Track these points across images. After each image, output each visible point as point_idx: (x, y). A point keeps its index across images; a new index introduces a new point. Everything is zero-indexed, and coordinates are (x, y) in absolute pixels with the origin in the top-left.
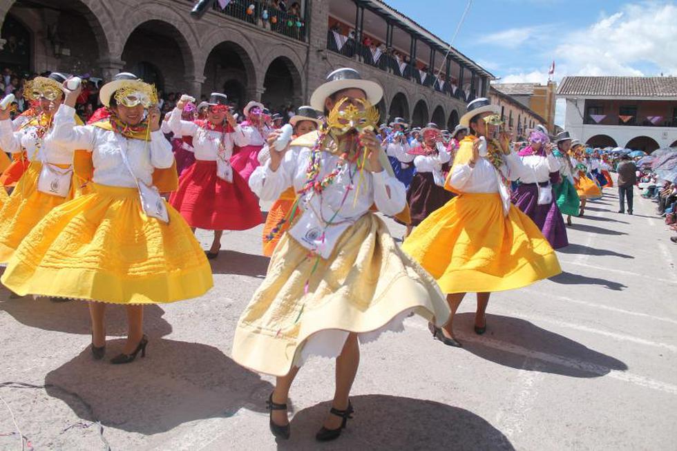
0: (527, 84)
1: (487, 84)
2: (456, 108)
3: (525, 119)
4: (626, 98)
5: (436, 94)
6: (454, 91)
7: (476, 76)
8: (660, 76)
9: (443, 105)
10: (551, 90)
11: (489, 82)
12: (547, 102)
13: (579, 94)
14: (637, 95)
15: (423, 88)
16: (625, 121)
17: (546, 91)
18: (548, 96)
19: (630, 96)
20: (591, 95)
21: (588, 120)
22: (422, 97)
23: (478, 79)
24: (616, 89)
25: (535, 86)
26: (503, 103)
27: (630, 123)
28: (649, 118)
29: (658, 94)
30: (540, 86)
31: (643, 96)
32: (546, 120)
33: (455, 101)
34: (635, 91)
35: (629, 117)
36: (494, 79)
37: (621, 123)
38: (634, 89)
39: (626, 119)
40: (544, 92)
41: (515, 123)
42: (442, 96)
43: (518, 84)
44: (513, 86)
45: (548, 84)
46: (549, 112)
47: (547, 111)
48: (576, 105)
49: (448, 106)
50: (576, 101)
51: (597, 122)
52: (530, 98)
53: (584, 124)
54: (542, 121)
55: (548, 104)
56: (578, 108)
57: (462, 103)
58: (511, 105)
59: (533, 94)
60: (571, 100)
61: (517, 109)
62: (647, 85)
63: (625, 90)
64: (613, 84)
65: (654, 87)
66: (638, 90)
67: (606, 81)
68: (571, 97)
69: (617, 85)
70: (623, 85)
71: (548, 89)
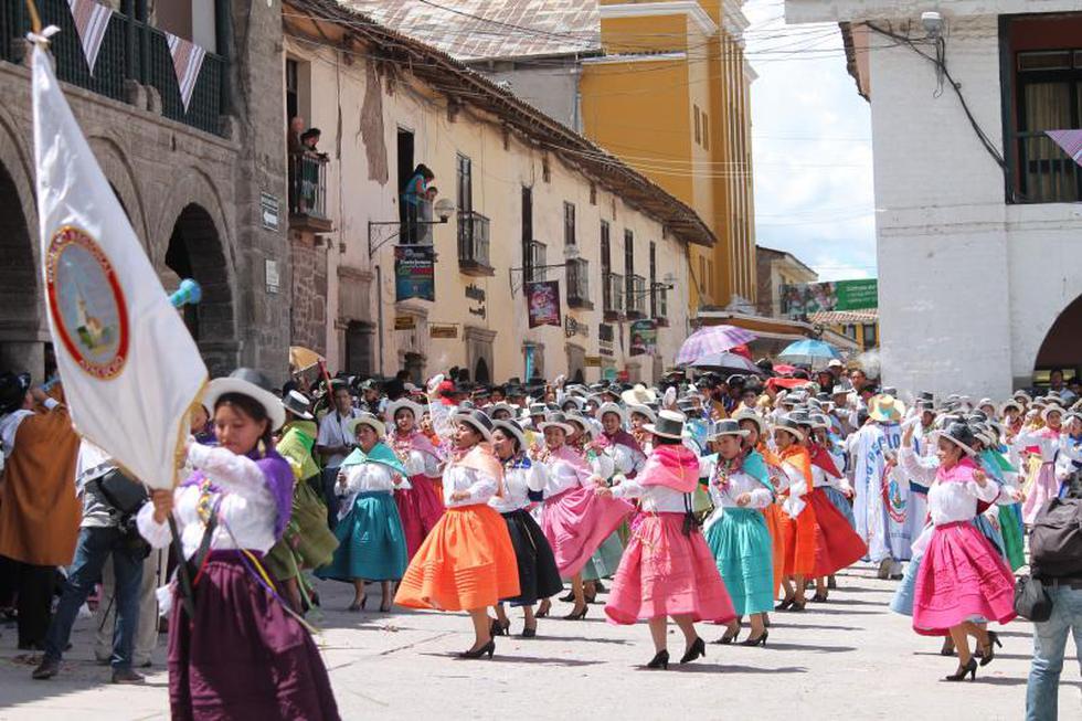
3: (570, 212)
12: (698, 95)
26: (399, 110)
32: (702, 206)
41: (503, 247)
48: (941, 65)
50: (935, 33)
52: (582, 79)
53: (1009, 200)
54: (682, 227)
55: (704, 108)
56: (957, 87)
57: (152, 131)
58: (458, 117)
59: (600, 54)
60: (900, 34)
61: (506, 147)
68: (900, 9)
71: (692, 8)
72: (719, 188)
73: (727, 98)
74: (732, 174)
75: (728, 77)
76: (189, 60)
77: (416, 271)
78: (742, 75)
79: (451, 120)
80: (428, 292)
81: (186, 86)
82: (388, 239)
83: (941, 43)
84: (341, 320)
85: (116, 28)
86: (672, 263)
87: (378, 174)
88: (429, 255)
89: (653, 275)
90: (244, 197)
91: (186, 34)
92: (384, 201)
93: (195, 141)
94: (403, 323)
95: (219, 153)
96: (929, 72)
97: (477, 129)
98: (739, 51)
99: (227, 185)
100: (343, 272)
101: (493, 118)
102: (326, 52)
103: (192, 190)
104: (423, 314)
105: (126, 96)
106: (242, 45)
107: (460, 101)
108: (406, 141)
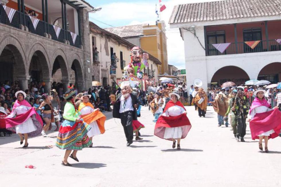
0: (136, 26)
1: (85, 18)
2: (41, 49)
4: (249, 20)
6: (35, 25)
7: (68, 7)
9: (17, 45)
10: (161, 29)
11: (87, 17)
13: (197, 21)
14: (261, 16)
16: (252, 47)
17: (155, 30)
18: (158, 36)
19: (254, 17)
20: (210, 20)
21: (210, 51)
23: (72, 11)
24: (237, 12)
25: (144, 27)
26: (110, 44)
27: (258, 49)
28: (279, 40)
30: (149, 26)
31: (268, 16)
32: (159, 59)
33: (38, 38)
34: (258, 12)
35: (256, 43)
36: (93, 10)
37: (248, 50)
38: (257, 10)
39: (254, 44)
40: (153, 32)
42: (13, 30)
43: (126, 27)
45: (157, 24)
46: (162, 52)
48: (195, 34)
49: (27, 46)
50: (194, 29)
51: (222, 51)
52: (140, 39)
53: (206, 55)
54: (156, 62)
55: (159, 44)
56: (197, 38)
57: (69, 48)
58: (120, 45)
59: (143, 35)
60: (188, 30)
61: (128, 50)
62: (268, 5)
63: (247, 12)
64: (231, 8)
65: (277, 6)
66: (261, 10)
67: (223, 5)
68: (188, 25)
69: (236, 8)
70: (242, 7)
71: (157, 28)
72: (162, 55)
73: (163, 42)
74: (164, 53)
75: (163, 39)
76: (74, 36)
77: (113, 69)
78: (165, 38)
79: (119, 46)
80: (115, 72)
81: (74, 40)
82: (109, 64)
83: (195, 31)
84: (102, 77)
85: (62, 31)
86: (155, 67)
87: (107, 54)
88: (116, 67)
89: (152, 69)
90: (84, 58)
91: (74, 32)
92: (108, 59)
93: (76, 49)
94: (112, 78)
95: (80, 50)
96: (193, 35)
97: (123, 47)
98: (164, 34)
99: (81, 56)
100: (102, 70)
101: (126, 45)
102: (98, 35)
103: (75, 57)
104: (115, 76)
105: (64, 42)
106: (83, 34)
107: (120, 43)
108: (112, 49)
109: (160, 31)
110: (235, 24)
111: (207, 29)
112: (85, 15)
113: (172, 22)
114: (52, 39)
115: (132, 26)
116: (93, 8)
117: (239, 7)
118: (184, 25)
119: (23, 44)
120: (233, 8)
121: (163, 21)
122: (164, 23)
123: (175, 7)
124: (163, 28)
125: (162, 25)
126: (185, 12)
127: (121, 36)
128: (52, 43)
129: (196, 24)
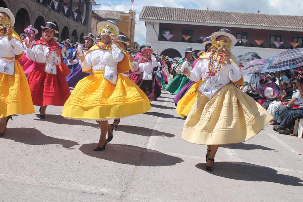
0: (115, 11)
1: (90, 9)
2: (67, 25)
4: (186, 23)
5: (52, 12)
6: (66, 12)
7: (82, 1)
8: (207, 9)
10: (132, 16)
11: (91, 8)
12: (129, 25)
14: (194, 22)
15: (42, 6)
16: (186, 39)
17: (128, 17)
18: (130, 20)
19: (189, 22)
20: (163, 20)
21: (161, 38)
22: (41, 14)
23: (83, 3)
24: (180, 17)
25: (121, 13)
27: (189, 41)
28: (202, 38)
29: (207, 22)
30: (124, 13)
31: (197, 22)
32: (129, 37)
33: (66, 19)
34: (192, 19)
35: (189, 37)
36: (96, 4)
37: (183, 40)
38: (192, 18)
39: (187, 38)
40: (127, 17)
42: (57, 14)
43: (108, 11)
44: (106, 13)
45: (130, 13)
46: (131, 32)
47: (129, 31)
48: (154, 27)
49: (61, 23)
50: (153, 24)
51: (168, 39)
52: (117, 22)
53: (159, 40)
55: (130, 26)
56: (155, 29)
57: (80, 25)
59: (119, 19)
60: (150, 23)
62: (199, 15)
63: (186, 18)
64: (177, 13)
65: (204, 16)
66: (194, 18)
67: (173, 11)
68: (150, 21)
69: (180, 14)
70: (184, 14)
71: (130, 15)
72: (131, 35)
73: (132, 25)
75: (133, 23)
76: (83, 19)
81: (83, 21)
83: (154, 25)
85: (77, 16)
91: (83, 17)
93: (83, 27)
95: (85, 28)
98: (134, 20)
99: (85, 31)
102: (93, 18)
103: (82, 31)
105: (78, 22)
106: (88, 18)
109: (132, 18)
110: (178, 24)
111: (161, 24)
112: (90, 6)
113: (141, 17)
114: (73, 20)
115: (113, 11)
116: (95, 3)
117: (182, 14)
118: (147, 20)
119: (60, 22)
120: (178, 14)
121: (135, 11)
122: (135, 12)
123: (144, 7)
124: (134, 15)
125: (133, 13)
126: (149, 12)
127: (104, 18)
128: (73, 22)
129: (155, 20)
